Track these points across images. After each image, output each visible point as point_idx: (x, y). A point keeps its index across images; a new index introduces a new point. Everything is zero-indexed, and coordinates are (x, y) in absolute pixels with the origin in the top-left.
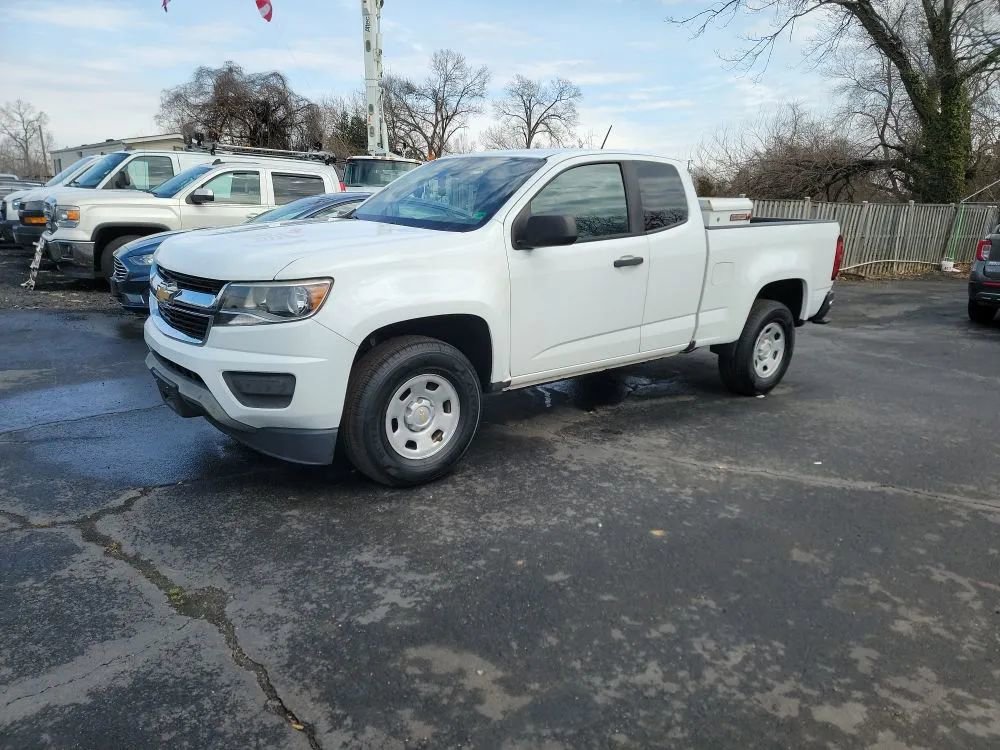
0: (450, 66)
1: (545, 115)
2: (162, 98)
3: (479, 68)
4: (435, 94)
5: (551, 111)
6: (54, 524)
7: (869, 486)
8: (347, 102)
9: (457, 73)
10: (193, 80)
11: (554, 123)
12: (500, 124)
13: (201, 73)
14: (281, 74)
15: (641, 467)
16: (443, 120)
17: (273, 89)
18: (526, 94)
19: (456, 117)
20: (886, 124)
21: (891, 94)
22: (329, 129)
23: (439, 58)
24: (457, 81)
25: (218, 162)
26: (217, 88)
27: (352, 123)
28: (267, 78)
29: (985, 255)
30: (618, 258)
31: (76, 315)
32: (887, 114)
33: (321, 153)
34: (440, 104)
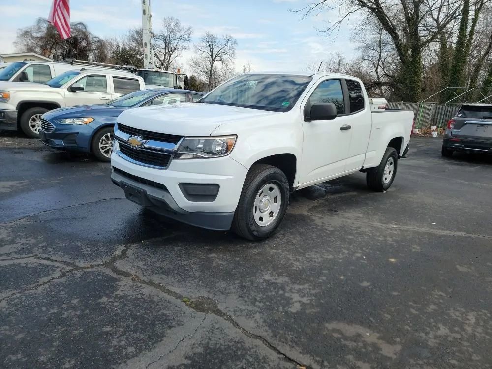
0: (172, 25)
1: (220, 52)
2: (17, 33)
3: (187, 27)
4: (165, 39)
5: (223, 51)
6: (92, 266)
7: (463, 234)
8: (118, 40)
9: (177, 28)
10: (36, 24)
11: (224, 56)
12: (197, 56)
13: (40, 21)
14: (84, 23)
15: (359, 227)
16: (169, 52)
17: (80, 31)
18: (210, 42)
19: (176, 51)
20: (378, 65)
21: (381, 51)
22: (110, 54)
23: (167, 20)
24: (176, 32)
25: (83, 69)
26: (48, 29)
27: (122, 51)
28: (76, 25)
29: (452, 126)
30: (342, 126)
31: (17, 150)
32: (379, 60)
33: (129, 67)
34: (167, 44)
